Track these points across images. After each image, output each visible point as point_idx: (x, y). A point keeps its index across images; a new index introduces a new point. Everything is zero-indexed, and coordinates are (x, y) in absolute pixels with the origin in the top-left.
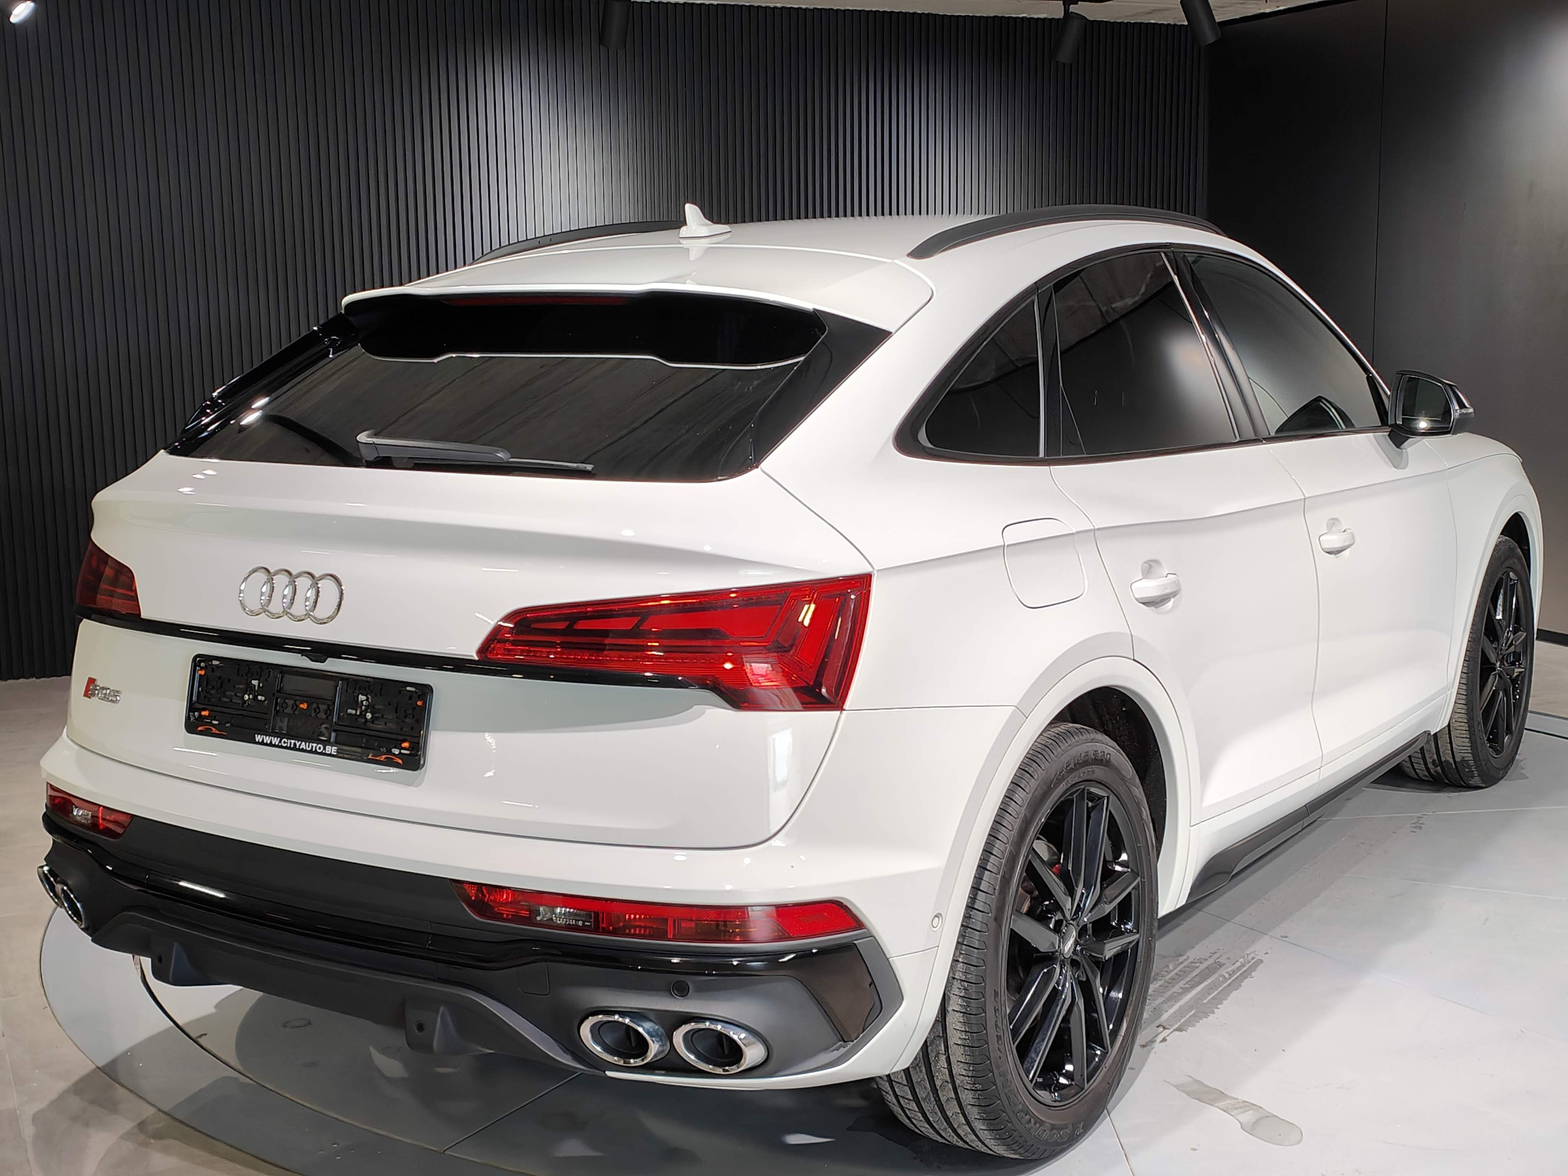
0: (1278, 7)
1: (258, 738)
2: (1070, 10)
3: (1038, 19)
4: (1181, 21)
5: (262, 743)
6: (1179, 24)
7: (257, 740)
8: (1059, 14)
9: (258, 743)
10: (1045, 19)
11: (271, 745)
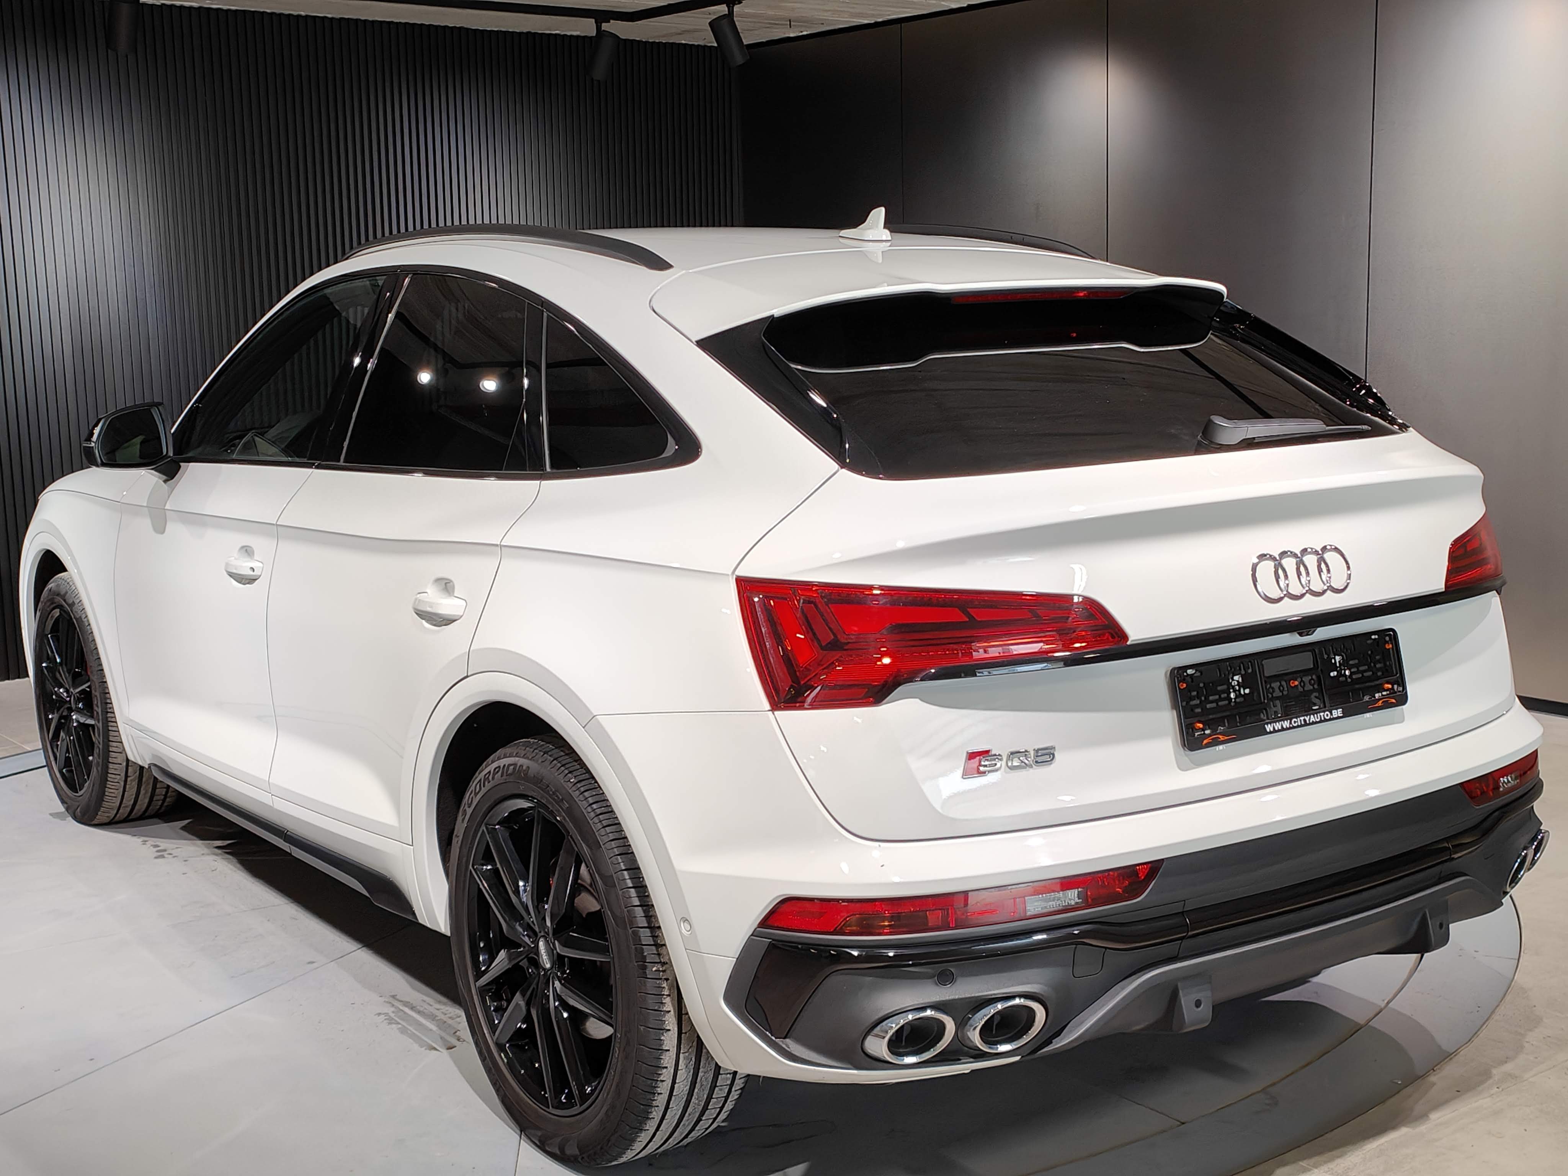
0: (802, 32)
1: (1269, 728)
2: (603, 29)
3: (571, 36)
4: (710, 43)
5: (1275, 731)
6: (709, 45)
7: (1268, 730)
8: (593, 33)
9: (1271, 732)
10: (578, 37)
11: (1283, 729)
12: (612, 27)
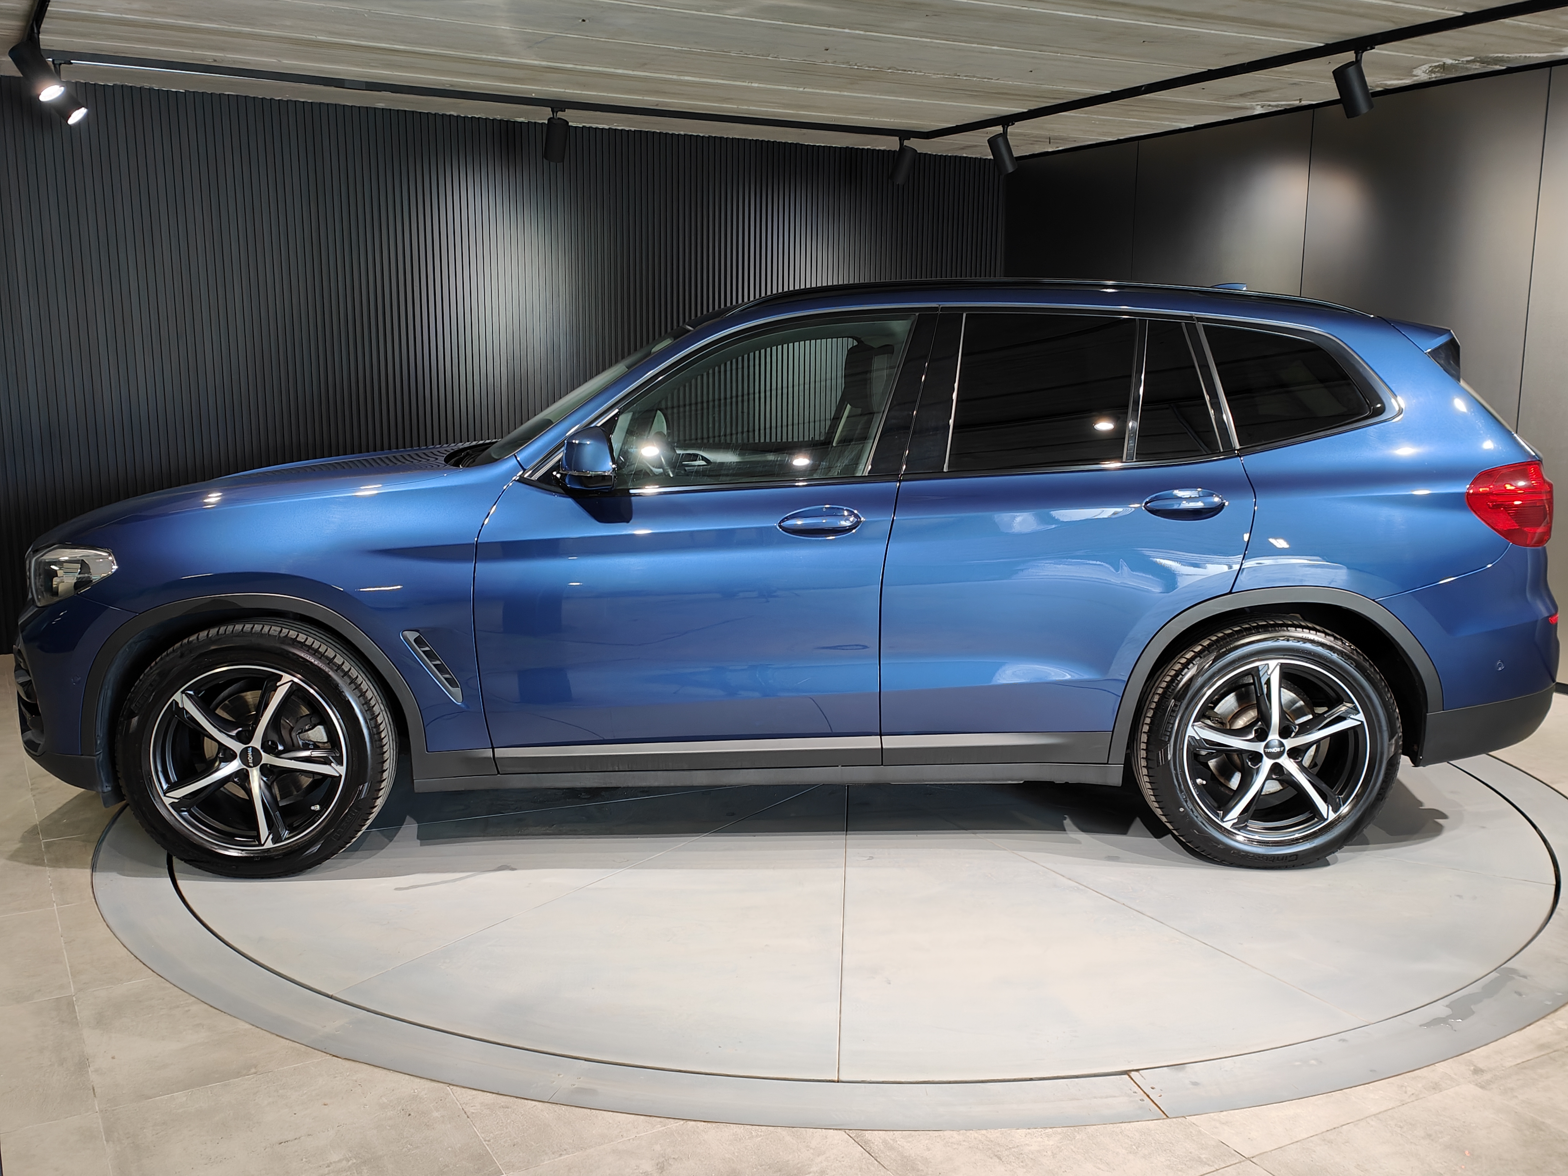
0: (1058, 147)
2: (905, 144)
3: (879, 150)
6: (986, 157)
8: (897, 148)
10: (884, 151)
12: (913, 143)
